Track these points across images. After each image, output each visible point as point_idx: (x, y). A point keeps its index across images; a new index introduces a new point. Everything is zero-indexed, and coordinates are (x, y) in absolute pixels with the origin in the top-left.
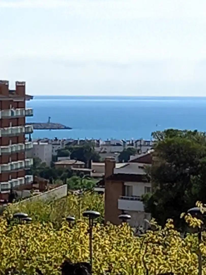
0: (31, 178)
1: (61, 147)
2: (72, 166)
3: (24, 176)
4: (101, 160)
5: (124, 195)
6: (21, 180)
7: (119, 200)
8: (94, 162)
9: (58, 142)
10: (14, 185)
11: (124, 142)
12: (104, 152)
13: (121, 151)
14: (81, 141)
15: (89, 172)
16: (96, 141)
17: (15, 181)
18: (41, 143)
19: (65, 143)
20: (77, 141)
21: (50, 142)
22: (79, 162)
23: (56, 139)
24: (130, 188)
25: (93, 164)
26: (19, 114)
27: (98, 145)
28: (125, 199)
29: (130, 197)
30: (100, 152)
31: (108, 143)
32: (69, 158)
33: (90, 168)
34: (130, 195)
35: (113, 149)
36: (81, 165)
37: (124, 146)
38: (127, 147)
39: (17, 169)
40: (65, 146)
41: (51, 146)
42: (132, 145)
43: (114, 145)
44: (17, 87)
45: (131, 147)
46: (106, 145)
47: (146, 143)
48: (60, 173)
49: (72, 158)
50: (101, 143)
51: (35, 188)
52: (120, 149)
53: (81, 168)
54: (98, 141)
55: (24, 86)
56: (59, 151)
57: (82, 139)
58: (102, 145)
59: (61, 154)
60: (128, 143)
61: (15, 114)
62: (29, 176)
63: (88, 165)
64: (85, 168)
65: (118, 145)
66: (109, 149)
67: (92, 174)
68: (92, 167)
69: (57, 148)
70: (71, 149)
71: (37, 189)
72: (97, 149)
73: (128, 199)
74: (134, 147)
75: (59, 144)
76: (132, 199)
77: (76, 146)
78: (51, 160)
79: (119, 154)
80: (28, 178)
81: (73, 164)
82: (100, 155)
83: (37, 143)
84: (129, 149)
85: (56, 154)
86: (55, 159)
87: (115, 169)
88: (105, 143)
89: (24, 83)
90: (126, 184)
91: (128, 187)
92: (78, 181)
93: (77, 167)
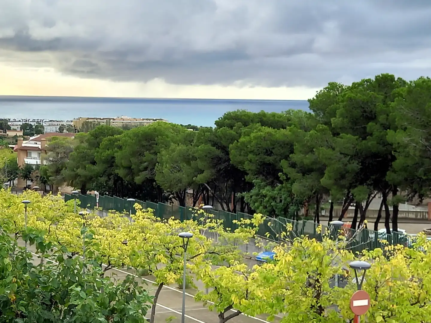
4: (11, 129)
5: (27, 156)
7: (25, 159)
8: (8, 130)
11: (23, 120)
12: (13, 125)
15: (6, 136)
16: (8, 120)
24: (30, 153)
30: (11, 125)
31: (14, 120)
35: (17, 123)
38: (24, 123)
42: (27, 121)
43: (17, 121)
45: (26, 122)
52: (21, 123)
54: (10, 119)
58: (12, 121)
60: (24, 120)
64: (4, 133)
65: (20, 121)
66: (15, 123)
68: (7, 133)
72: (9, 123)
73: (29, 158)
74: (27, 122)
76: (31, 159)
79: (20, 126)
82: (11, 126)
87: (22, 144)
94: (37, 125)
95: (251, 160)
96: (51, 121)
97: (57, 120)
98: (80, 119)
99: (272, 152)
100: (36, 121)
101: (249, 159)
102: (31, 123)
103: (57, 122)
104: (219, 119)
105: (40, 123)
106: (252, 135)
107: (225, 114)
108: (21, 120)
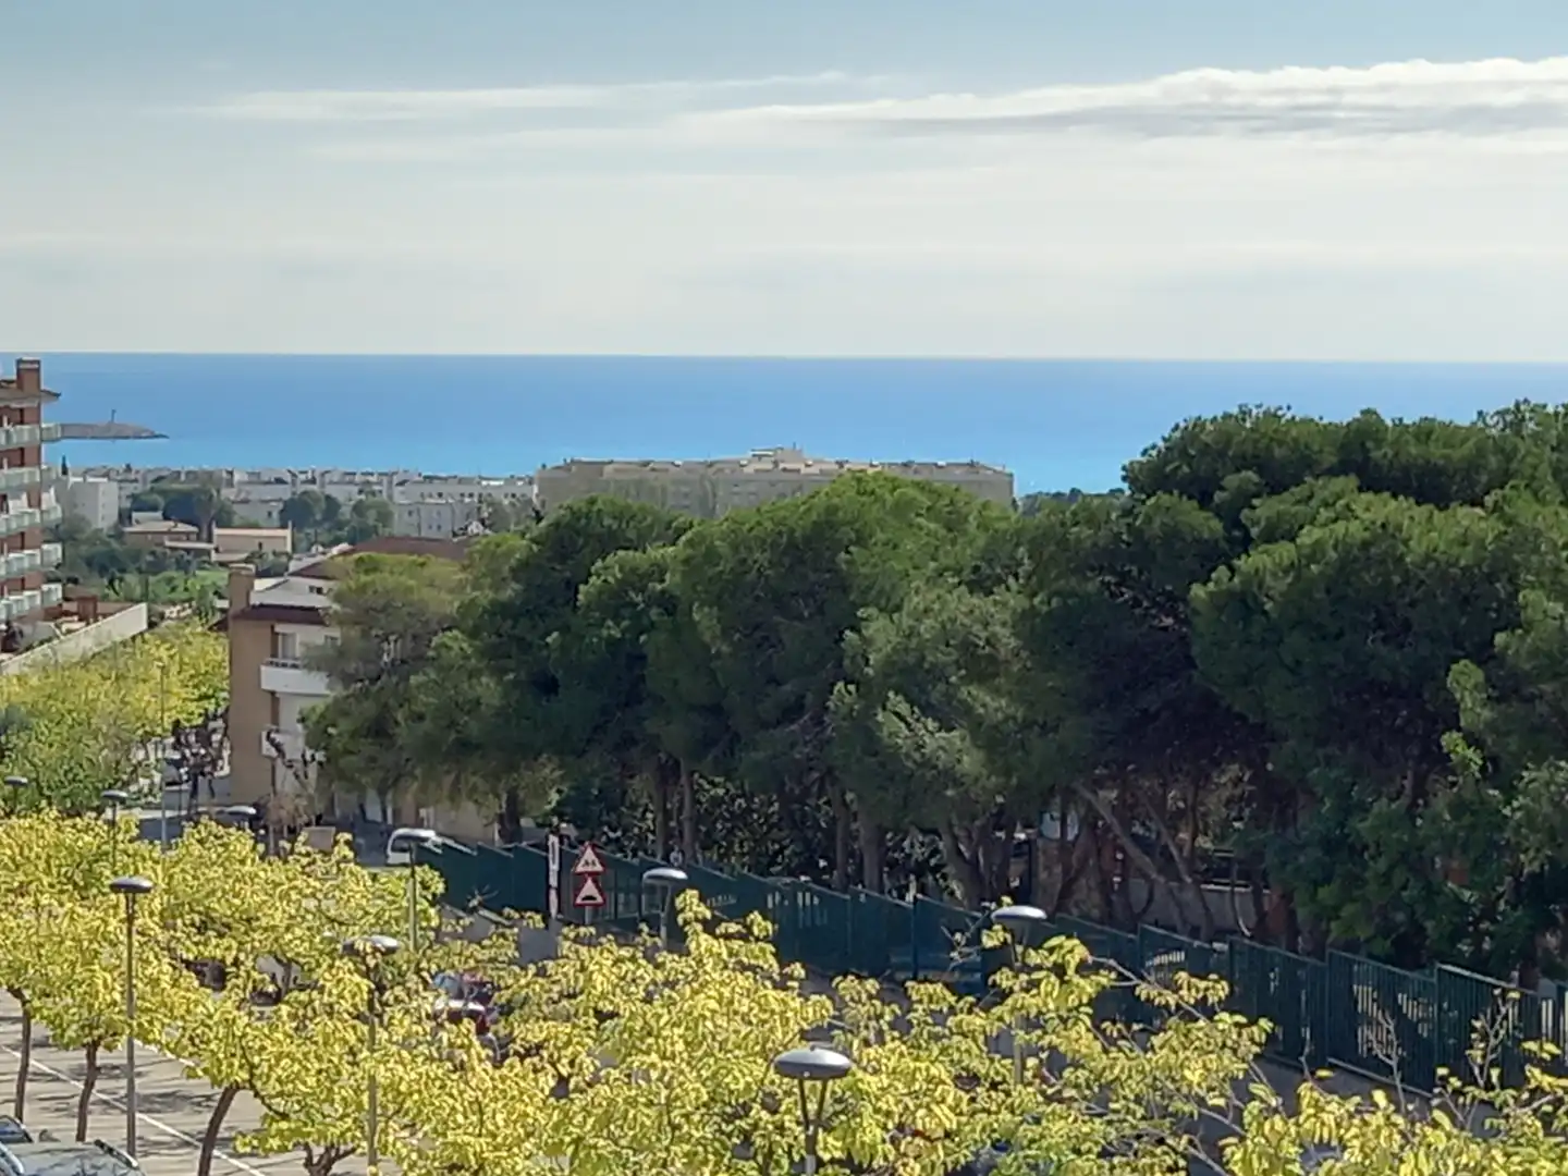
0: (57, 590)
1: (138, 488)
2: (166, 537)
3: (39, 588)
4: (236, 520)
5: (274, 655)
6: (30, 597)
7: (263, 668)
8: (219, 526)
9: (132, 476)
10: (14, 611)
11: (294, 475)
12: (245, 501)
13: (287, 496)
14: (188, 473)
15: (208, 553)
16: (225, 475)
17: (17, 601)
18: (90, 480)
19: (151, 477)
20: (179, 473)
21: (113, 475)
22: (182, 527)
23: (128, 469)
24: (290, 640)
25: (217, 531)
26: (26, 438)
27: (230, 484)
28: (277, 665)
29: (290, 662)
30: (234, 502)
31: (254, 479)
32: (159, 514)
33: (210, 540)
34: (290, 654)
35: (267, 492)
36: (188, 534)
37: (294, 483)
38: (301, 488)
39: (21, 570)
40: (149, 486)
41: (115, 485)
42: (313, 481)
43: (269, 483)
44: (19, 371)
45: (310, 487)
46: (249, 483)
47: (348, 478)
48: (136, 556)
49: (166, 518)
50: (237, 477)
51: (67, 614)
52: (285, 493)
53: (188, 540)
54: (231, 473)
55: (38, 371)
56: (134, 497)
57: (192, 468)
58: (241, 483)
59: (139, 504)
60: (302, 477)
61: (15, 439)
62: (53, 586)
63: (205, 535)
64: (199, 539)
65: (279, 481)
66: (255, 493)
67: (214, 557)
68: (215, 539)
69: (130, 488)
70: (163, 493)
71: (72, 614)
72: (228, 494)
73: (284, 665)
74: (316, 487)
75: (136, 481)
77: (175, 486)
78: (115, 518)
79: (281, 506)
80: (50, 591)
81: (169, 533)
82: (236, 508)
83: (80, 479)
84: (305, 493)
85: (127, 504)
86: (124, 517)
87: (252, 595)
88: (246, 478)
89: (38, 362)
90: (279, 628)
91: (284, 635)
92: (176, 583)
93: (179, 540)
94: (361, 501)
95: (1298, 663)
96: (430, 479)
97: (461, 475)
98: (574, 468)
99: (1407, 626)
100: (358, 478)
101: (1289, 660)
102: (331, 490)
103: (461, 481)
104: (1145, 452)
105: (376, 488)
106: (1308, 536)
107: (1177, 427)
108: (288, 478)
